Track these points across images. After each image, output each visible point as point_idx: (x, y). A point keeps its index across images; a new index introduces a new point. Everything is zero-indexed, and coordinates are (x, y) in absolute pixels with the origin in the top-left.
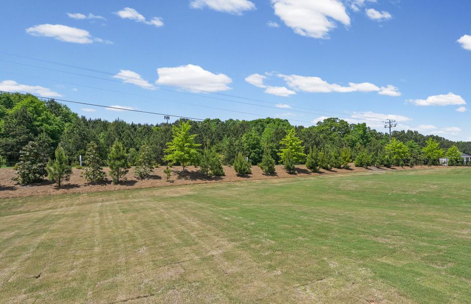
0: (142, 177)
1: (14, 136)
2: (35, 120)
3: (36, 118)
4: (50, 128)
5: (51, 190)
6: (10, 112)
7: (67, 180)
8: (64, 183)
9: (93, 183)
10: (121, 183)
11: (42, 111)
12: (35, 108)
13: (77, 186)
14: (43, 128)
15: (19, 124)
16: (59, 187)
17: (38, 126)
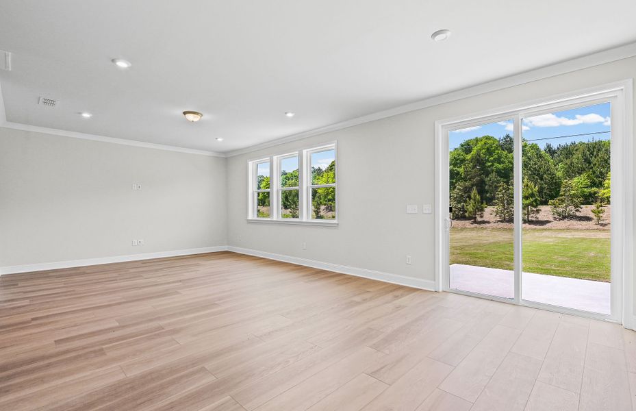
0: (564, 217)
1: (470, 179)
2: (488, 161)
3: (488, 159)
4: (500, 166)
5: (468, 224)
6: (468, 157)
7: (482, 217)
8: (479, 219)
9: (502, 222)
10: (531, 222)
11: (494, 151)
12: (488, 149)
13: (488, 222)
14: (494, 168)
15: (474, 167)
16: (475, 222)
17: (489, 167)
